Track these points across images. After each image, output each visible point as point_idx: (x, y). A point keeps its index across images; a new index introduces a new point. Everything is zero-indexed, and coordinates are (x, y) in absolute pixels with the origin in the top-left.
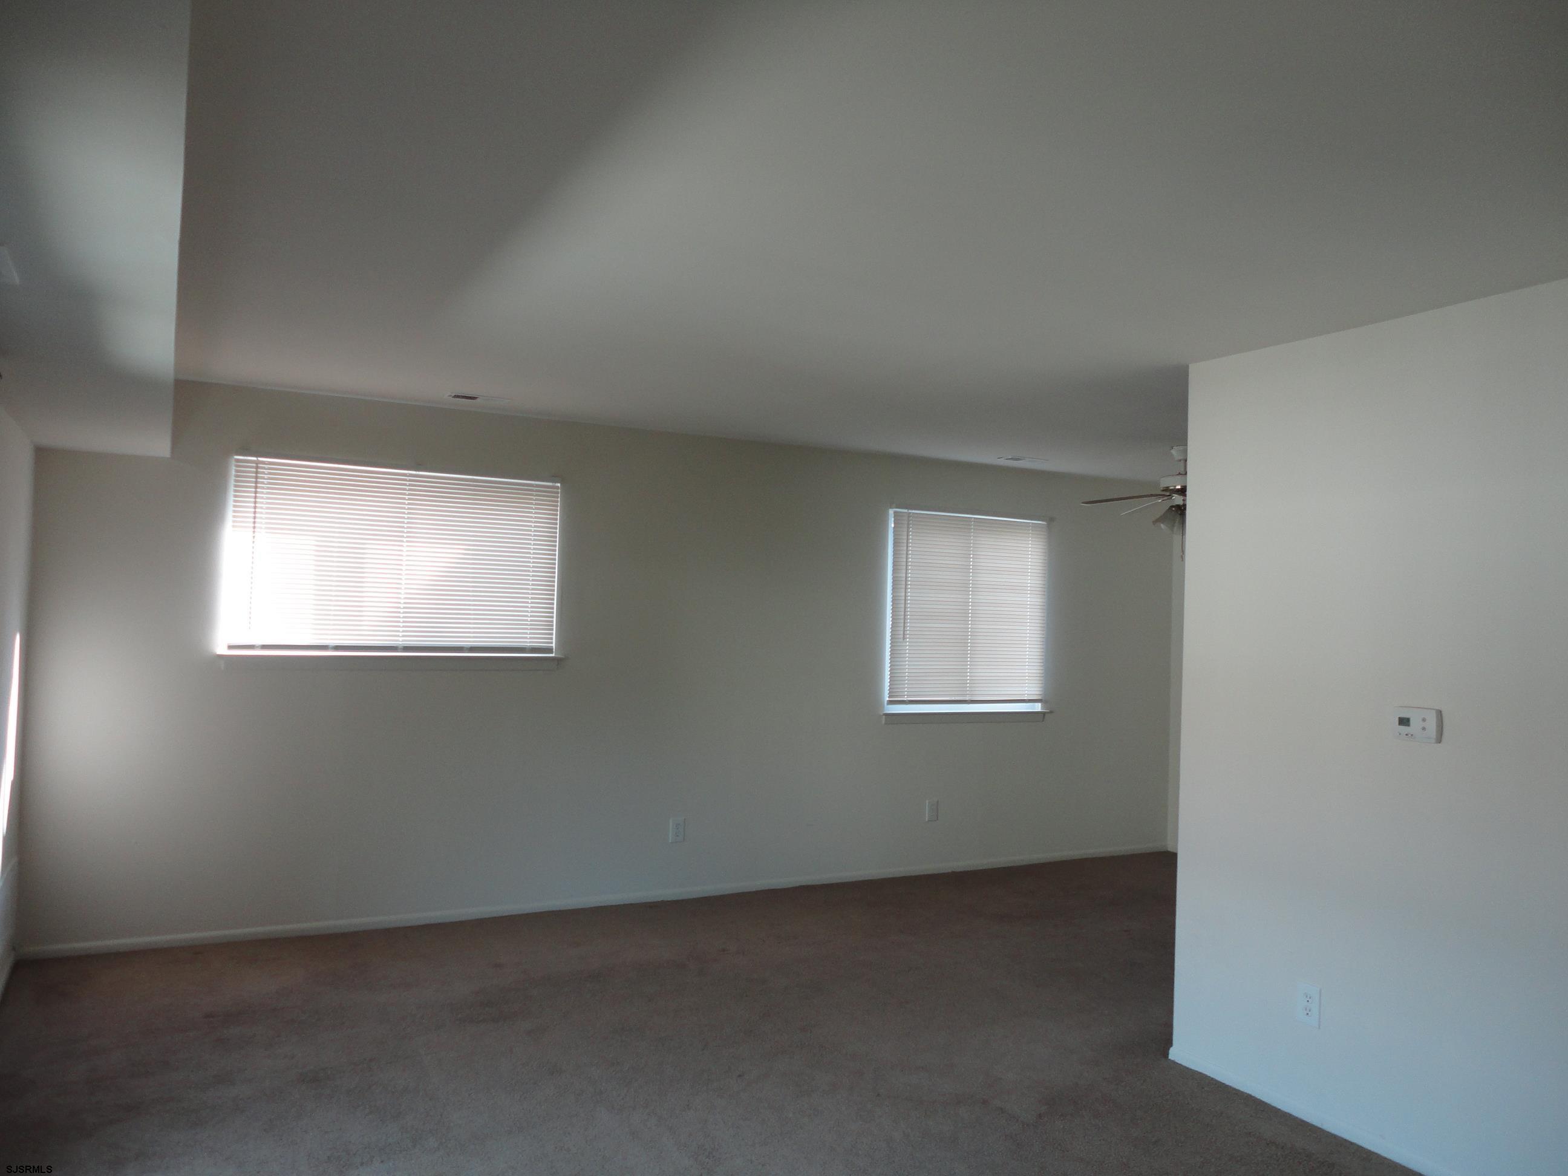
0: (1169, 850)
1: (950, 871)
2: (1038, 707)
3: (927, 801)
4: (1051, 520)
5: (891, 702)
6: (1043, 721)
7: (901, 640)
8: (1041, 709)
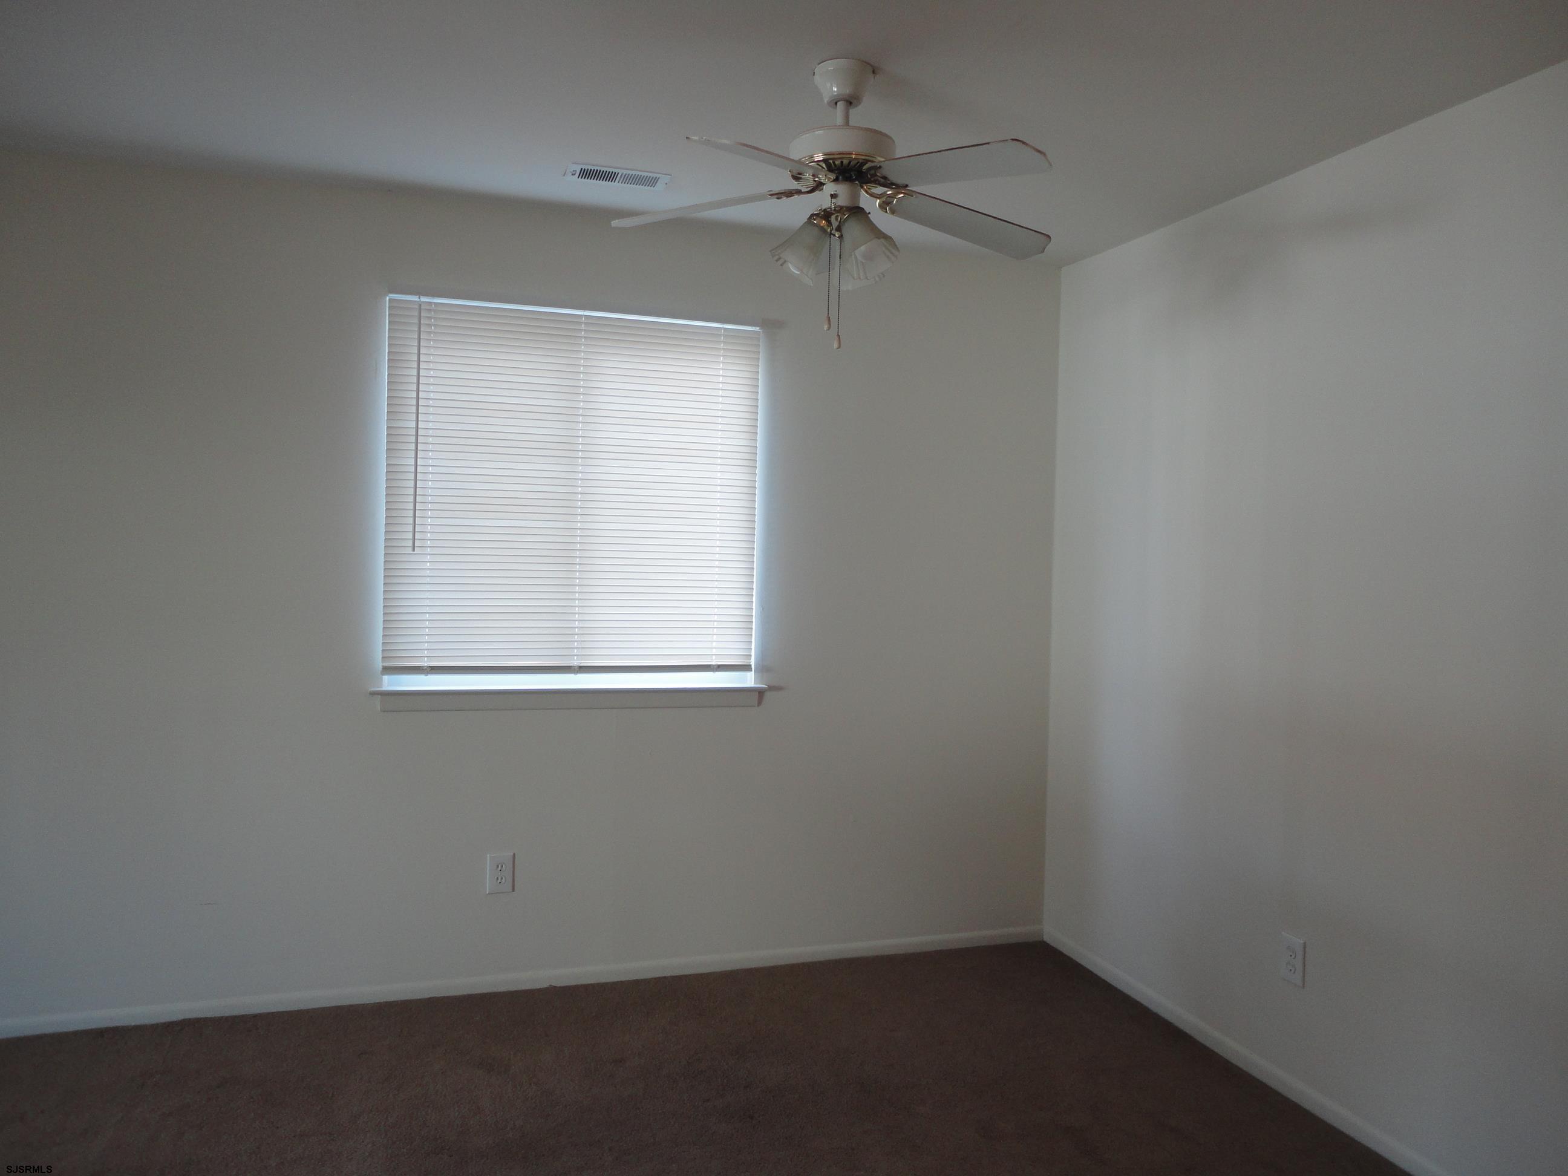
0: (1046, 939)
1: (545, 985)
2: (748, 680)
3: (488, 855)
4: (771, 326)
5: (388, 670)
6: (758, 706)
7: (410, 550)
8: (755, 684)
